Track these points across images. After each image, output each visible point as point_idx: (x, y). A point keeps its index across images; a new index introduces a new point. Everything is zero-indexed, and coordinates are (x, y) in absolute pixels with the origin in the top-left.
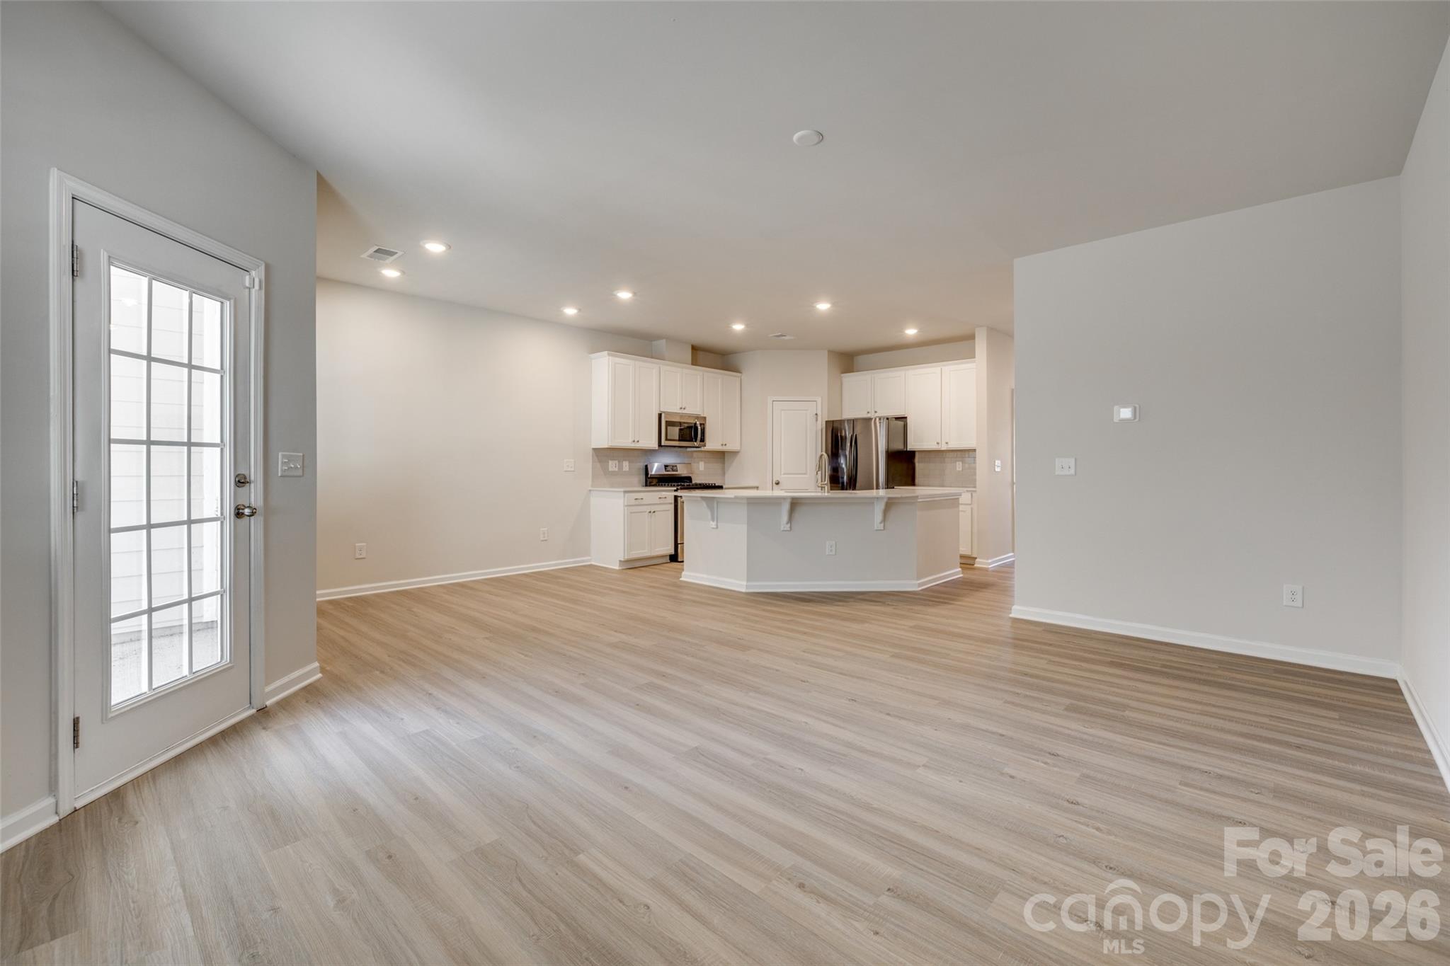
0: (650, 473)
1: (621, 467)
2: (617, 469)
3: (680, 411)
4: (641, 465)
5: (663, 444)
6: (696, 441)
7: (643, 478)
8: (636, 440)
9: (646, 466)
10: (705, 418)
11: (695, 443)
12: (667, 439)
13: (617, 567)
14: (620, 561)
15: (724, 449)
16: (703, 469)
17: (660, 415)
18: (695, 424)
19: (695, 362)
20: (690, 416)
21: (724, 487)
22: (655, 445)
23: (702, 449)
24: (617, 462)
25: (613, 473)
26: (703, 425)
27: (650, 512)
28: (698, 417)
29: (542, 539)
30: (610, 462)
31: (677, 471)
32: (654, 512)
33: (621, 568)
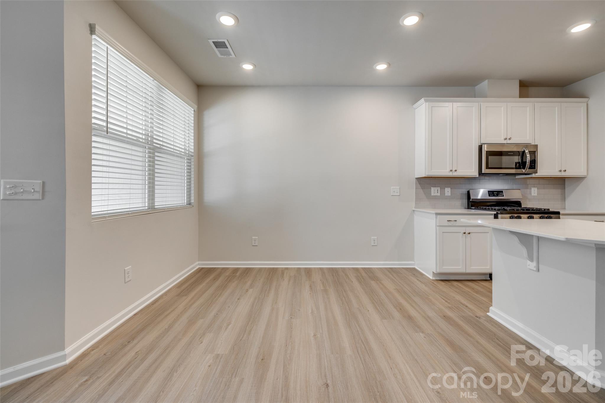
0: (472, 198)
1: (442, 193)
2: (439, 194)
3: (505, 142)
4: (465, 191)
5: (483, 172)
6: (524, 168)
7: (465, 201)
8: (454, 170)
9: (468, 192)
10: (536, 146)
11: (524, 171)
12: (487, 167)
13: (431, 277)
14: (433, 272)
15: (563, 174)
16: (536, 194)
17: (480, 148)
18: (524, 152)
19: (522, 95)
20: (517, 145)
21: (561, 212)
22: (475, 173)
23: (533, 175)
24: (439, 189)
25: (435, 198)
26: (533, 153)
27: (465, 233)
28: (527, 145)
29: (373, 244)
30: (433, 189)
31: (503, 196)
32: (469, 233)
33: (434, 278)
